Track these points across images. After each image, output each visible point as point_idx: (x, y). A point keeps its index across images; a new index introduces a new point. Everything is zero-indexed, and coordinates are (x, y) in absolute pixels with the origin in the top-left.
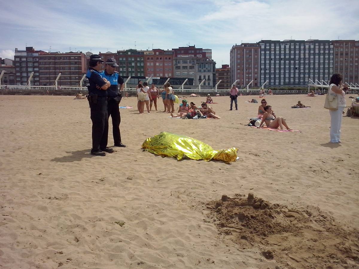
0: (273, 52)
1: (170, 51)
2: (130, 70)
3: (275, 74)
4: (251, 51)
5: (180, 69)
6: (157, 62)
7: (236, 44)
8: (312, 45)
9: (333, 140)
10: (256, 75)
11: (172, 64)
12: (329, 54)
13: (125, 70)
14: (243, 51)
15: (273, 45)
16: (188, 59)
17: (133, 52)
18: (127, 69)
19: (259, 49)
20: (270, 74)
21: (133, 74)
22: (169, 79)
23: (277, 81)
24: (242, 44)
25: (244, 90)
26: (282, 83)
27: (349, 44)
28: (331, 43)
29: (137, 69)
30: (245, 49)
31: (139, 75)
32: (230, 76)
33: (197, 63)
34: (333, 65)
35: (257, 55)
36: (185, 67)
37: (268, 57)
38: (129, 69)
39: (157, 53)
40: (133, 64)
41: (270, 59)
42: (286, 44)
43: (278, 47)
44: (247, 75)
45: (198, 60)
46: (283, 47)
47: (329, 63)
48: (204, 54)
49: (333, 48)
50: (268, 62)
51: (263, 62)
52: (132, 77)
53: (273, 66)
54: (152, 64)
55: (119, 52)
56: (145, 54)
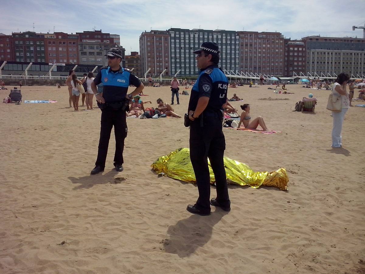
0: (182, 41)
1: (74, 35)
2: (29, 55)
3: (185, 63)
4: (160, 39)
5: (86, 55)
6: (60, 47)
7: (145, 31)
8: (220, 35)
10: (167, 64)
11: (77, 49)
12: (235, 44)
13: (22, 55)
14: (153, 38)
15: (182, 33)
16: (95, 45)
17: (32, 35)
18: (25, 54)
19: (169, 37)
20: (180, 63)
21: (33, 59)
22: (77, 66)
23: (187, 70)
24: (152, 31)
25: (157, 79)
26: (192, 73)
27: (253, 35)
28: (236, 34)
29: (37, 55)
30: (155, 37)
31: (39, 61)
32: (139, 64)
33: (105, 49)
34: (239, 55)
35: (168, 43)
36: (91, 53)
37: (178, 46)
38: (27, 53)
39: (60, 37)
40: (32, 49)
41: (180, 48)
42: (195, 33)
43: (187, 36)
44: (158, 64)
45: (106, 46)
46: (192, 36)
47: (235, 54)
48: (112, 40)
49: (239, 39)
50: (178, 51)
51: (173, 50)
53: (183, 56)
54: (54, 49)
55: (14, 34)
56: (46, 37)
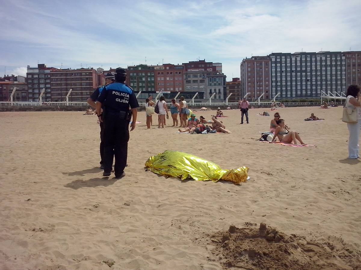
0: (284, 65)
1: (180, 66)
2: (141, 85)
3: (286, 86)
4: (261, 64)
5: (190, 83)
6: (168, 76)
7: (246, 57)
8: (324, 56)
9: (352, 155)
10: (267, 88)
11: (183, 78)
12: (341, 65)
13: (136, 85)
14: (254, 64)
15: (283, 57)
16: (199, 73)
17: (144, 68)
18: (138, 84)
19: (270, 62)
20: (281, 86)
21: (144, 89)
22: (179, 93)
23: (289, 93)
24: (253, 57)
25: (255, 102)
26: (294, 96)
28: (343, 55)
29: (147, 84)
30: (255, 62)
31: (149, 90)
32: (240, 89)
33: (207, 77)
34: (345, 76)
35: (268, 68)
36: (195, 81)
37: (279, 69)
38: (140, 84)
39: (168, 68)
40: (144, 79)
41: (281, 72)
42: (297, 57)
43: (288, 60)
44: (258, 88)
45: (208, 74)
46: (293, 59)
47: (341, 75)
48: (214, 68)
49: (345, 59)
50: (279, 74)
51: (274, 74)
52: (142, 92)
53: (284, 79)
54: (163, 79)
55: (129, 68)
56: (155, 68)
